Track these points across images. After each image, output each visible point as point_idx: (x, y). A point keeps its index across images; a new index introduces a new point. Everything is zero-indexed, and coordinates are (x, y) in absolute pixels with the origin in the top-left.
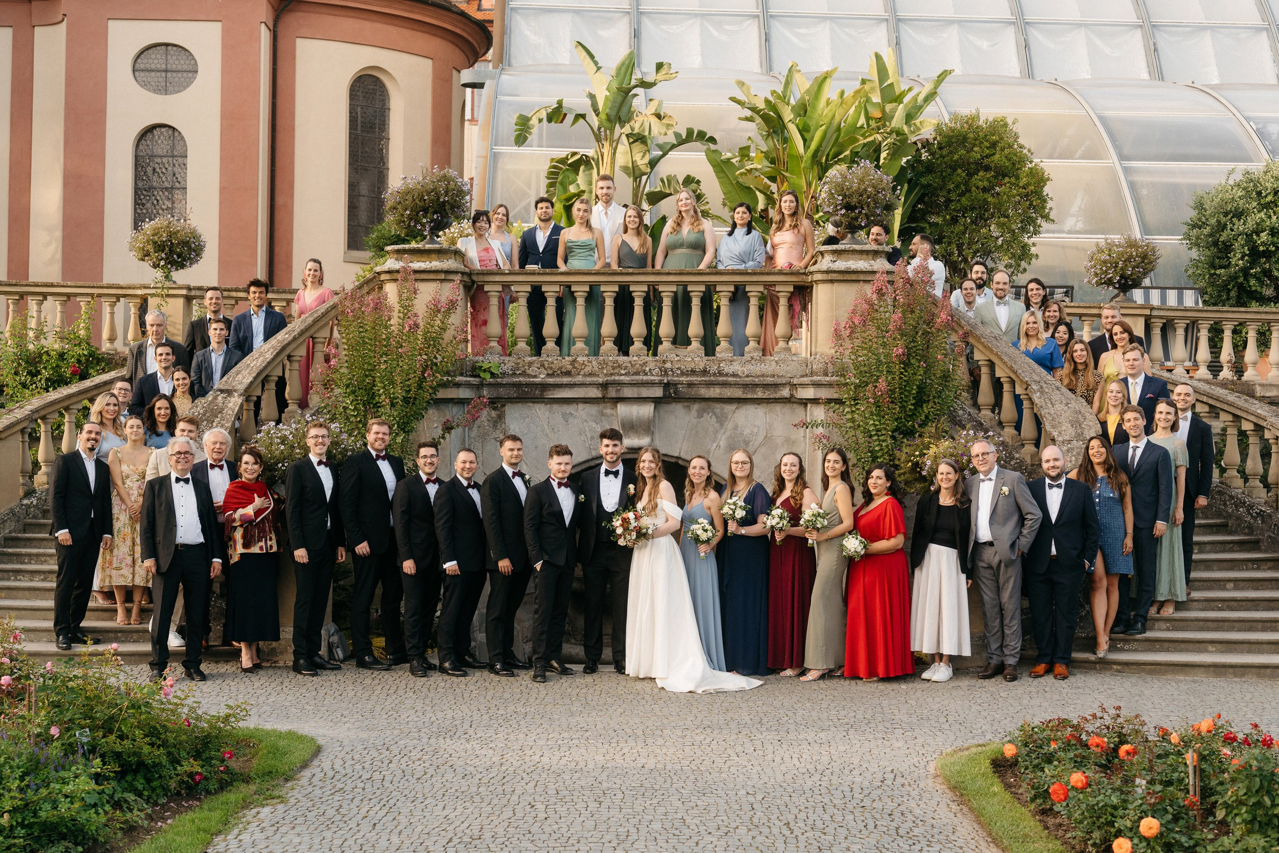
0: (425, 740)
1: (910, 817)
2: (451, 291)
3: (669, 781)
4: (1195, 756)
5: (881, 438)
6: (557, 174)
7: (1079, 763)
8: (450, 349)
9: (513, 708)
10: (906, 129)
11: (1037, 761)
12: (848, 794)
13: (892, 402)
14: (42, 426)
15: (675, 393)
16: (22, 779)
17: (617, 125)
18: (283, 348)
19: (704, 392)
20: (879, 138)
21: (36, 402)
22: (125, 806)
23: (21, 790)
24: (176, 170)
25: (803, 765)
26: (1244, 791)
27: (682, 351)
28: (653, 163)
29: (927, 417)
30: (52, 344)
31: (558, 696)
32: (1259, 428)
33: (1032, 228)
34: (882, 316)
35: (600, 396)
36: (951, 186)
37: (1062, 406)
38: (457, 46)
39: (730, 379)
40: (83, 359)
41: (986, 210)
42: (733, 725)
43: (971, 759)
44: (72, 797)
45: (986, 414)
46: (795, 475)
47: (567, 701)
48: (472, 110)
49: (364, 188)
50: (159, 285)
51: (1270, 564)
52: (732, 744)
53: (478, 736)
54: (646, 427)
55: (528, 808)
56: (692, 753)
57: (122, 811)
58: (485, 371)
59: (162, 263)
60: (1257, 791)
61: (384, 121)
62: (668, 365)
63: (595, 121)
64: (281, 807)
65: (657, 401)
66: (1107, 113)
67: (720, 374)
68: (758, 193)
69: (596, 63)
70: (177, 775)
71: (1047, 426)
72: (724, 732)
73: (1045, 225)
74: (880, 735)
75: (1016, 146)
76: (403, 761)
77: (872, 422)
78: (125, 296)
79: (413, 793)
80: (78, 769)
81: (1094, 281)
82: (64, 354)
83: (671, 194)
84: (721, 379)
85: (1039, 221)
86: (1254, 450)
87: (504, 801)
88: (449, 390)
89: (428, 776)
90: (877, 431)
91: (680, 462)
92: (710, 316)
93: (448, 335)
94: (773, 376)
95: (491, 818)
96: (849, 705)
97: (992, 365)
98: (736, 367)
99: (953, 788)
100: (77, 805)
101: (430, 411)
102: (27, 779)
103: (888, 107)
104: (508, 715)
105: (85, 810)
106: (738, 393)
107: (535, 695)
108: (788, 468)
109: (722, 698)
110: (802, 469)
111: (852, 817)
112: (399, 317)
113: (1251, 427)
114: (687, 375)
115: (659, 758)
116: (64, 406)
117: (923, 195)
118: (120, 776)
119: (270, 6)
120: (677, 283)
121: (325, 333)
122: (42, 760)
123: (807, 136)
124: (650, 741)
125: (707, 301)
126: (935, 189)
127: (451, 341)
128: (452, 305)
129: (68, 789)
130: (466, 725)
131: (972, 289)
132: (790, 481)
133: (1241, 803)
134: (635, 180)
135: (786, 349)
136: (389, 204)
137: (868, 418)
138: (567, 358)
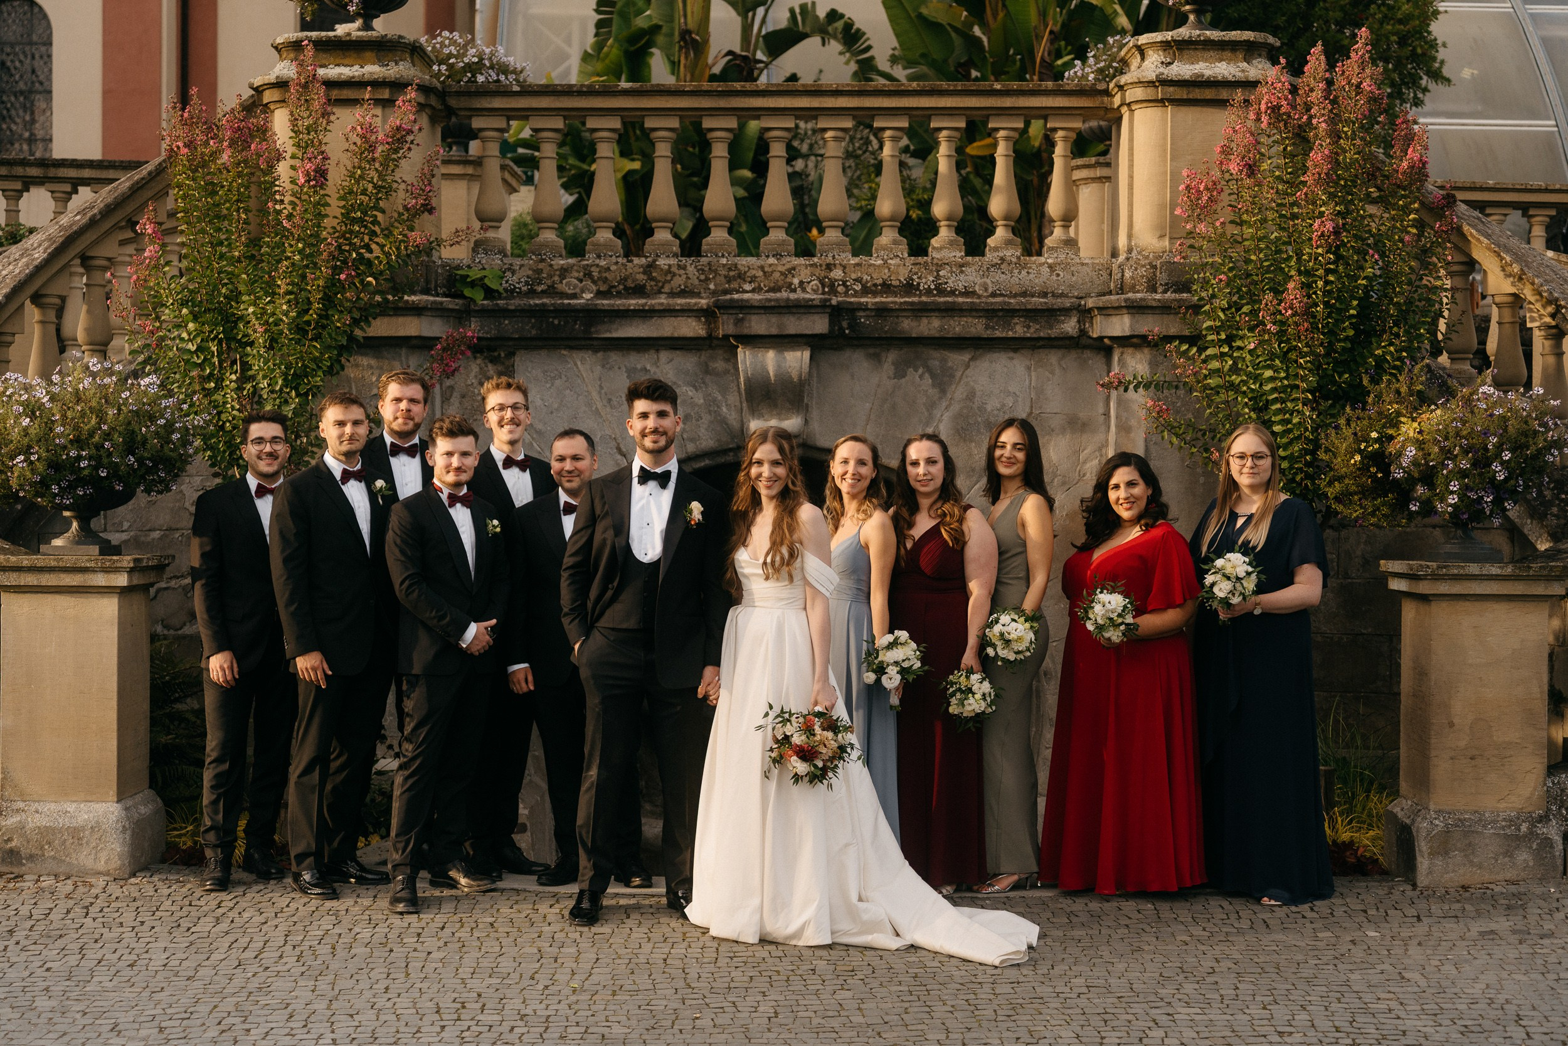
2: (402, 119)
8: (397, 227)
15: (850, 327)
19: (909, 326)
24: (35, 64)
33: (1412, 94)
35: (702, 333)
39: (960, 300)
45: (1461, 368)
54: (794, 394)
58: (473, 284)
62: (837, 274)
65: (816, 344)
67: (941, 291)
73: (1434, 90)
83: (808, 35)
84: (942, 299)
85: (1424, 82)
93: (393, 203)
94: (1045, 294)
97: (1471, 273)
98: (970, 278)
101: (364, 364)
106: (976, 327)
114: (875, 294)
128: (399, 139)
134: (745, 14)
135: (1070, 243)
137: (1262, 365)
138: (636, 260)
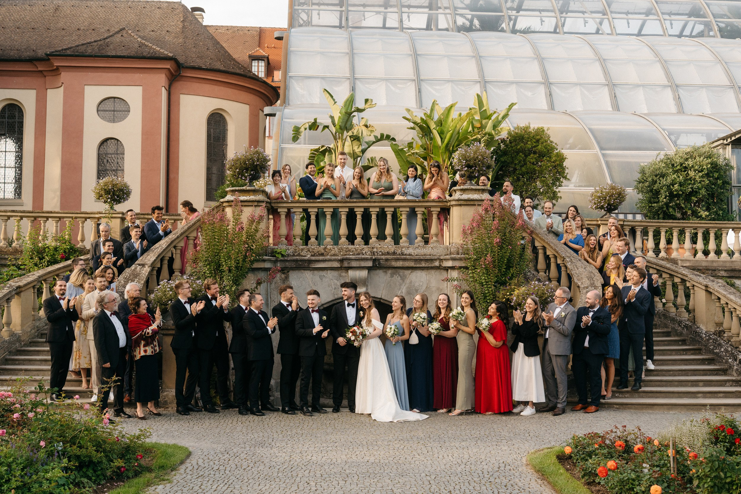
0: (248, 449)
1: (516, 487)
2: (260, 211)
3: (383, 469)
4: (674, 451)
5: (489, 286)
6: (314, 157)
7: (610, 456)
8: (260, 240)
9: (295, 431)
10: (493, 132)
11: (583, 456)
12: (481, 475)
13: (494, 267)
14: (44, 285)
15: (378, 264)
16: (22, 470)
17: (345, 132)
18: (172, 242)
19: (394, 264)
20: (479, 136)
21: (41, 272)
22: (81, 485)
23: (22, 477)
24: (119, 161)
25: (455, 459)
26: (709, 469)
27: (382, 243)
28: (363, 151)
29: (512, 275)
30: (51, 243)
31: (319, 424)
32: (683, 281)
33: (558, 183)
34: (488, 223)
35: (339, 266)
36: (517, 162)
37: (583, 269)
38: (261, 98)
39: (408, 257)
40: (67, 251)
41: (534, 174)
42: (415, 439)
43: (546, 455)
44: (50, 480)
45: (542, 274)
46: (445, 305)
47: (324, 427)
48: (269, 131)
49: (214, 170)
50: (107, 212)
51: (692, 352)
52: (415, 448)
53: (277, 446)
54: (365, 282)
55: (306, 485)
56: (394, 454)
57: (79, 488)
58: (278, 253)
59: (109, 200)
60: (716, 470)
61: (225, 136)
62: (375, 250)
63: (334, 130)
64: (168, 485)
65: (369, 269)
66: (593, 127)
67: (403, 254)
68: (418, 166)
69: (334, 100)
70: (111, 468)
71: (575, 279)
72: (410, 442)
73: (565, 182)
74: (494, 443)
75: (549, 142)
76: (236, 460)
77: (483, 278)
78: (89, 218)
79: (242, 477)
80: (54, 464)
81: (594, 207)
82: (57, 248)
83: (373, 167)
84: (403, 257)
85: (561, 180)
86: (681, 293)
87: (293, 481)
88: (260, 263)
89: (250, 468)
90: (487, 282)
91: (382, 301)
92: (396, 225)
93: (258, 235)
94: (430, 255)
95: (285, 490)
96: (476, 428)
97: (544, 248)
98: (411, 251)
99: (538, 471)
100: (53, 484)
101: (249, 275)
102: (25, 470)
103: (484, 122)
104: (293, 435)
105: (58, 488)
106: (412, 264)
107: (306, 425)
108: (441, 301)
109: (408, 425)
110: (449, 302)
111: (485, 488)
112: (233, 225)
113: (679, 280)
114: (385, 255)
115: (376, 457)
116: (56, 274)
117: (502, 167)
118: (79, 468)
119: (167, 79)
120: (379, 207)
121: (194, 234)
122: (35, 460)
123: (443, 136)
124: (370, 447)
125: (395, 217)
126: (508, 163)
127: (261, 237)
128: (261, 218)
129: (49, 475)
130: (270, 440)
131: (530, 211)
132: (443, 308)
133: (707, 476)
134: (354, 160)
135: (436, 241)
136: (227, 166)
137: (482, 276)
138: (321, 246)
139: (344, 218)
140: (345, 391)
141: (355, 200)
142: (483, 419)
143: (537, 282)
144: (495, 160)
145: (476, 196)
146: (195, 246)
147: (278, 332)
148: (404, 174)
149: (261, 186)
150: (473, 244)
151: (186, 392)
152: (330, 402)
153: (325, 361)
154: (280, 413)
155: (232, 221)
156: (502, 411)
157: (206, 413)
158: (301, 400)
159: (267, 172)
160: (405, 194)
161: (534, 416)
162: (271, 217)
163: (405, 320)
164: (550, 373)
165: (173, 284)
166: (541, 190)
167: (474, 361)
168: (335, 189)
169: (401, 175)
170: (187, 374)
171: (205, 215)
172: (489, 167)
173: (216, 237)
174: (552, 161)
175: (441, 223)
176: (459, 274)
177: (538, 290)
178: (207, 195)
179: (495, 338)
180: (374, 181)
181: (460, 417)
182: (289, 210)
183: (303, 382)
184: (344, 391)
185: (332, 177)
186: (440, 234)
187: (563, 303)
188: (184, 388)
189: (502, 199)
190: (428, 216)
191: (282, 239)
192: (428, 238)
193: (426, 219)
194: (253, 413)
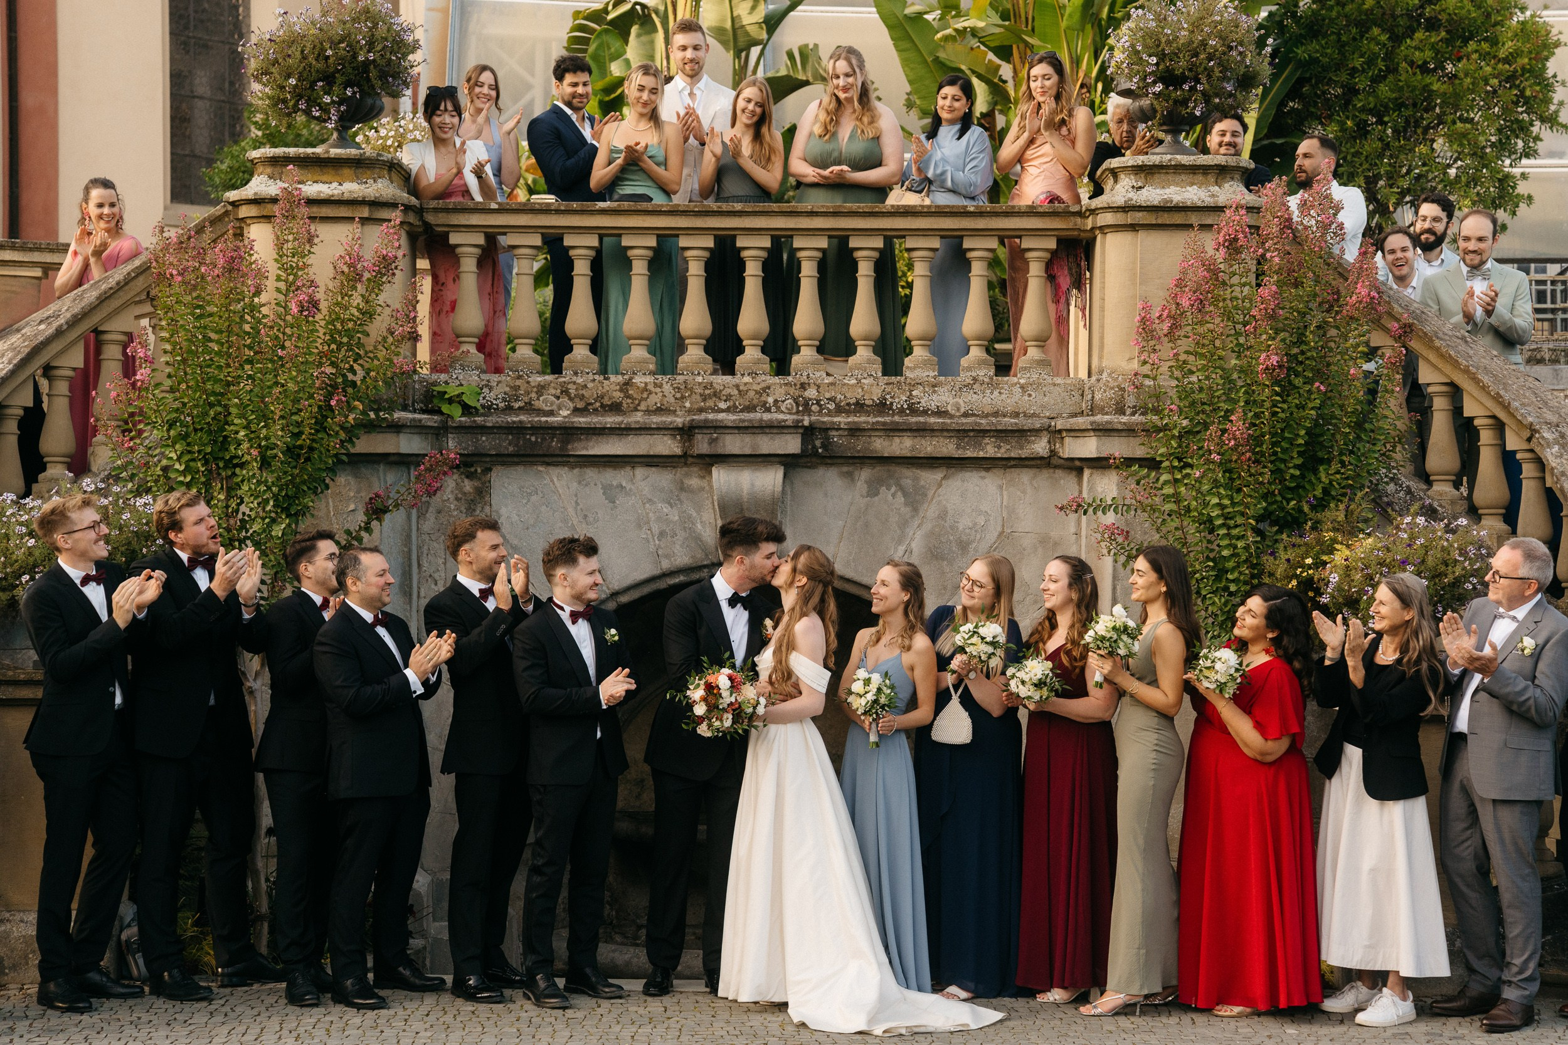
2: (383, 240)
5: (1235, 532)
6: (586, 41)
8: (381, 353)
13: (1257, 462)
15: (823, 446)
18: (35, 351)
19: (882, 446)
27: (837, 367)
28: (772, 23)
29: (1326, 491)
33: (1520, 144)
34: (1237, 293)
35: (678, 451)
36: (1358, 62)
39: (932, 420)
41: (1427, 110)
45: (1443, 489)
49: (202, 83)
58: (450, 401)
62: (811, 393)
65: (789, 463)
67: (913, 410)
68: (975, 81)
73: (1549, 138)
77: (1215, 500)
83: (806, 83)
84: (914, 419)
85: (1535, 130)
88: (380, 437)
90: (1226, 517)
93: (378, 327)
94: (1016, 415)
97: (1455, 392)
98: (943, 398)
101: (342, 479)
106: (947, 447)
112: (278, 290)
114: (848, 413)
117: (1301, 82)
121: (124, 323)
125: (886, 270)
126: (1325, 69)
127: (385, 339)
128: (386, 265)
131: (1404, 250)
134: (737, 55)
135: (1042, 363)
136: (253, 65)
137: (1209, 492)
138: (613, 378)
139: (696, 272)
140: (694, 916)
141: (738, 206)
142: (1209, 1032)
143: (1421, 520)
144: (1274, 55)
145: (1192, 193)
146: (129, 367)
147: (446, 692)
148: (924, 113)
149: (385, 148)
150: (1177, 373)
151: (82, 920)
152: (638, 957)
153: (620, 804)
154: (447, 998)
155: (272, 277)
156: (1283, 1004)
157: (160, 1003)
158: (529, 946)
159: (409, 92)
160: (926, 184)
161: (1409, 1029)
162: (423, 264)
163: (918, 653)
164: (1468, 866)
165: (38, 506)
166: (1452, 172)
167: (1177, 810)
168: (665, 164)
169: (914, 113)
170: (89, 852)
171: (165, 249)
172: (1247, 81)
173: (213, 336)
174: (1502, 54)
175: (1059, 297)
176: (1122, 484)
177: (1426, 548)
178: (173, 179)
179: (1259, 726)
180: (811, 134)
181: (1123, 1021)
182: (491, 239)
183: (537, 879)
184: (690, 919)
185: (653, 116)
186: (1054, 336)
187: (1523, 600)
188: (75, 905)
189: (1294, 201)
190: (1013, 267)
191: (464, 348)
192: (1009, 355)
193: (1003, 284)
194: (343, 999)
